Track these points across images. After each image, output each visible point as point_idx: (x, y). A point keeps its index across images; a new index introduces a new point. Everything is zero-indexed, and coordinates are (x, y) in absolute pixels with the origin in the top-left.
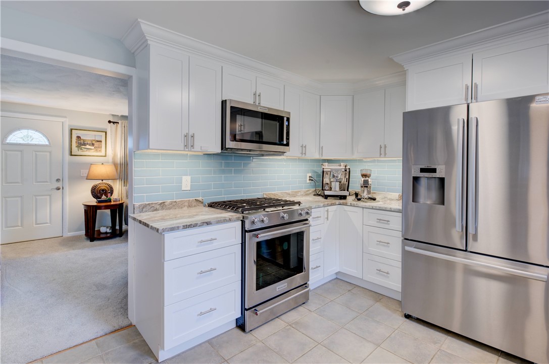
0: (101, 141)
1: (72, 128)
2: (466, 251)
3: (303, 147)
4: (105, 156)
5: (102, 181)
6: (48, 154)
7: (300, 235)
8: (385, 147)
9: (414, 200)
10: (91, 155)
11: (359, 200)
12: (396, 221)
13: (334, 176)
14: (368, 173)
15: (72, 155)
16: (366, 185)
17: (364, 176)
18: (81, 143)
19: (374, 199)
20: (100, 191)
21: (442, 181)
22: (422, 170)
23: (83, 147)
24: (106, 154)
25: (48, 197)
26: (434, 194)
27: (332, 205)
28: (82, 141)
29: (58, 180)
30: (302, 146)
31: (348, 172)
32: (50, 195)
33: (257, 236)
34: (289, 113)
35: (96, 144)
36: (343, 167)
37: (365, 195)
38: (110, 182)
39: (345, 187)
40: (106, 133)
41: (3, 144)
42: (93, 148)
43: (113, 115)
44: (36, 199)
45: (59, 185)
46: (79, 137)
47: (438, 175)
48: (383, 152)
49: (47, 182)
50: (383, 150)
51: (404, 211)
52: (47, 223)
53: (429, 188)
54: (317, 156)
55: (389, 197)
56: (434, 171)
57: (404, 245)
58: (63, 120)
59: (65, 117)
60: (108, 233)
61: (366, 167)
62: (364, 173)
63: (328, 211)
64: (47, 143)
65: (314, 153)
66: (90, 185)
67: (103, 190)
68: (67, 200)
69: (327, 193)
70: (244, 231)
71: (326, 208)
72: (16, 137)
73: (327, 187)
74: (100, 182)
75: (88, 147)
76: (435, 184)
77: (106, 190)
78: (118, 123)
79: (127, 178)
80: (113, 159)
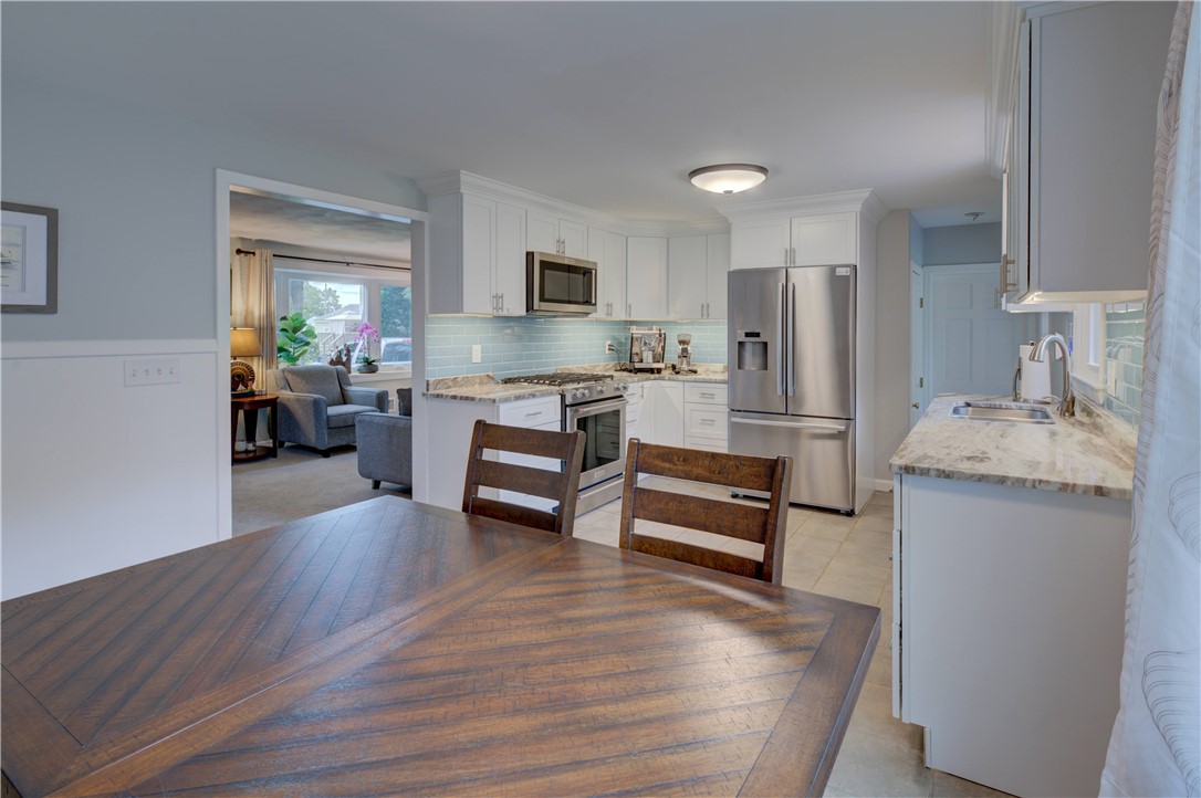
2: (786, 414)
3: (609, 305)
5: (235, 359)
7: (616, 413)
8: (708, 306)
9: (740, 366)
11: (677, 373)
12: (722, 395)
13: (645, 344)
14: (687, 339)
16: (684, 354)
17: (682, 342)
19: (695, 372)
21: (765, 344)
22: (747, 335)
26: (759, 360)
27: (647, 380)
30: (607, 305)
31: (662, 338)
33: (577, 411)
34: (596, 264)
36: (655, 331)
37: (685, 367)
38: (248, 362)
39: (659, 358)
43: (242, 239)
47: (762, 339)
48: (705, 313)
50: (705, 311)
51: (731, 382)
53: (754, 354)
54: (624, 318)
55: (712, 369)
56: (758, 335)
57: (730, 416)
60: (251, 451)
61: (684, 331)
62: (682, 339)
63: (642, 387)
65: (620, 315)
67: (239, 377)
69: (638, 366)
70: (564, 406)
71: (641, 384)
73: (636, 359)
76: (759, 349)
77: (247, 376)
78: (254, 254)
79: (272, 355)
80: (245, 319)
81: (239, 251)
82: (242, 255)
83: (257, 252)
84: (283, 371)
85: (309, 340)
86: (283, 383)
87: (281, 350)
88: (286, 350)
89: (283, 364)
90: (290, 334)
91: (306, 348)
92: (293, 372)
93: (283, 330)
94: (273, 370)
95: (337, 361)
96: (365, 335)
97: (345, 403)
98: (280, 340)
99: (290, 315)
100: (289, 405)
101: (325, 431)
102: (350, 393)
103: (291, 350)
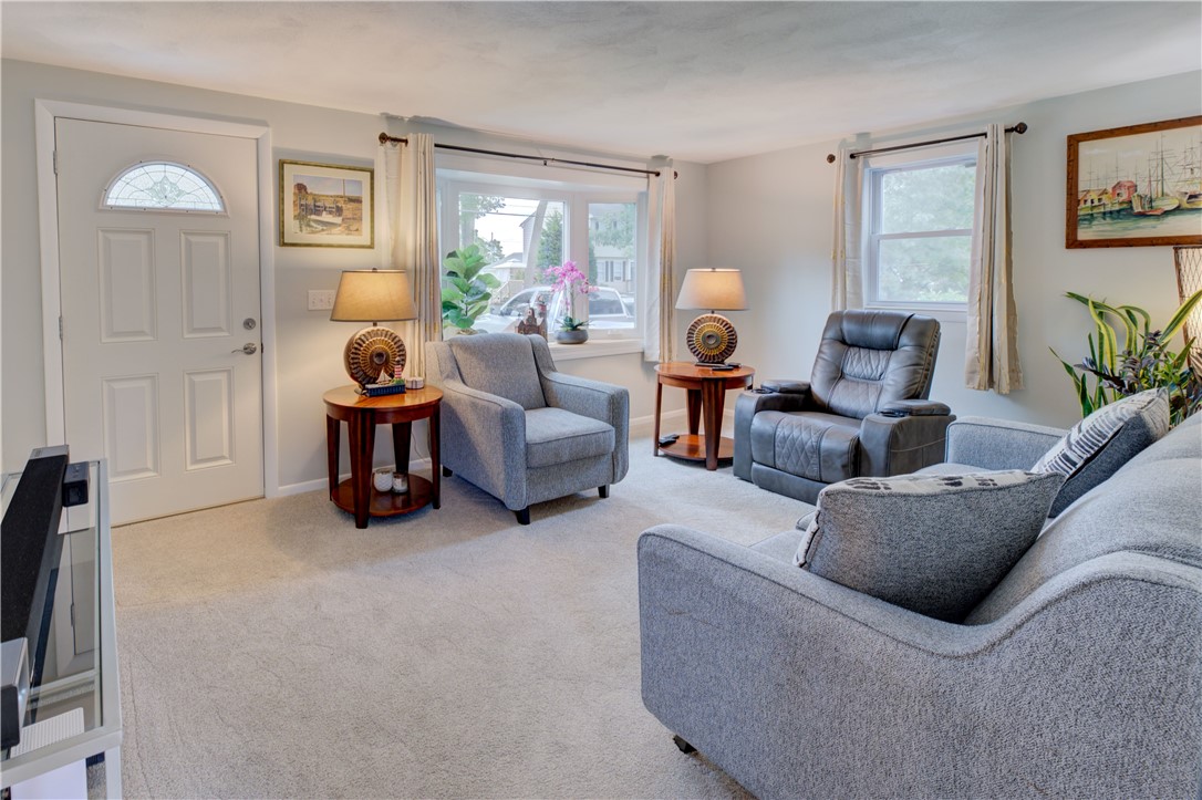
0: (358, 201)
1: (284, 158)
4: (371, 247)
5: (375, 325)
6: (221, 241)
10: (332, 245)
15: (284, 244)
18: (309, 208)
20: (371, 357)
23: (313, 217)
24: (372, 239)
25: (223, 377)
28: (310, 198)
29: (249, 324)
32: (229, 371)
35: (348, 208)
38: (395, 329)
40: (372, 173)
41: (101, 211)
42: (338, 220)
43: (388, 117)
44: (192, 384)
45: (252, 337)
46: (301, 188)
49: (219, 329)
52: (222, 458)
58: (257, 132)
59: (264, 124)
60: (399, 494)
64: (217, 207)
66: (340, 337)
67: (380, 355)
68: (275, 384)
72: (134, 189)
74: (370, 328)
75: (326, 217)
77: (388, 356)
78: (406, 141)
79: (434, 315)
80: (394, 254)
81: (383, 138)
82: (388, 143)
83: (411, 138)
84: (451, 344)
85: (489, 290)
86: (449, 366)
87: (448, 306)
88: (455, 307)
89: (451, 332)
90: (461, 280)
91: (483, 303)
92: (467, 348)
93: (452, 274)
94: (436, 342)
95: (529, 327)
96: (567, 282)
97: (547, 405)
98: (447, 289)
99: (461, 248)
100: (459, 410)
101: (522, 474)
102: (555, 387)
103: (463, 306)
